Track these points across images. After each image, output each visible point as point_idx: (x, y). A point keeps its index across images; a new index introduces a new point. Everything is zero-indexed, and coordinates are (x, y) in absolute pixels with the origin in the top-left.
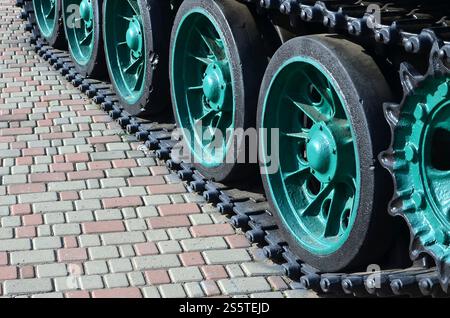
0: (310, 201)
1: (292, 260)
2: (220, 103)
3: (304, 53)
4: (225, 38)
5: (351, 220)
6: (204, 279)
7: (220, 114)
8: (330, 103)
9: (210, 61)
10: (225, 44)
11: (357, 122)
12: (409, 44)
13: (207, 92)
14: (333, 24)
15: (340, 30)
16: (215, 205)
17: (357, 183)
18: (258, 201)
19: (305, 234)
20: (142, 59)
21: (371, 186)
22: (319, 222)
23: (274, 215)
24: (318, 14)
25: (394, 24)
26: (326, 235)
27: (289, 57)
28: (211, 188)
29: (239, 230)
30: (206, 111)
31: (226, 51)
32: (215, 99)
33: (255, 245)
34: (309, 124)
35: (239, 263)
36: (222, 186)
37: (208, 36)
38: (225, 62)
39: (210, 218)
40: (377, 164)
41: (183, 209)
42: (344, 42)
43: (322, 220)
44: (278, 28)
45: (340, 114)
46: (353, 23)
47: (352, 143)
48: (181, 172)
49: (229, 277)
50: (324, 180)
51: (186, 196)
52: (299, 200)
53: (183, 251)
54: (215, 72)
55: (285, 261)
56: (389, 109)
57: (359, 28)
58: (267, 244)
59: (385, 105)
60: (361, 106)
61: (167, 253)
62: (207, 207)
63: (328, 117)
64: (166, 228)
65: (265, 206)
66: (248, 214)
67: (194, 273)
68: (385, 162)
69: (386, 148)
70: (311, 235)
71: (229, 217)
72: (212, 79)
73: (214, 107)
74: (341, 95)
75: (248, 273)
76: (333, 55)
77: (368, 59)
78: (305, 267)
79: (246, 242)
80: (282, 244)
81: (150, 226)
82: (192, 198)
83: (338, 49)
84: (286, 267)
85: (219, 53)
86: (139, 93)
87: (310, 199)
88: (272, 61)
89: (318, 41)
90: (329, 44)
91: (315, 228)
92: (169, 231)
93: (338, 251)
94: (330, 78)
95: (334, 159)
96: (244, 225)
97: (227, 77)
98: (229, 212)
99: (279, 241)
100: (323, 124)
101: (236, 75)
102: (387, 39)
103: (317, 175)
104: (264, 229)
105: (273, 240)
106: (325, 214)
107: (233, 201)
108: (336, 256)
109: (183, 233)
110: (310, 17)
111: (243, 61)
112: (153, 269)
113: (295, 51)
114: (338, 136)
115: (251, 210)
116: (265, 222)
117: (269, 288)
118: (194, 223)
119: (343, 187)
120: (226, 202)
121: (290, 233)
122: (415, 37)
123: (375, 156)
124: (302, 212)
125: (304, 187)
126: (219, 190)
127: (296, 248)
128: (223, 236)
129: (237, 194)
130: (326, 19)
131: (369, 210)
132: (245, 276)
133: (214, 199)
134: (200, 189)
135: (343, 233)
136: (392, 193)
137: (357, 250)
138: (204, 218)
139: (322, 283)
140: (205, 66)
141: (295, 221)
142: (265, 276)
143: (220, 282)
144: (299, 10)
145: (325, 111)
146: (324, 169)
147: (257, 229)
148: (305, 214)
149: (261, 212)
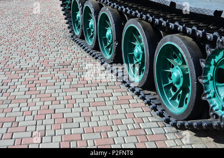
0: (173, 95)
1: (166, 116)
2: (140, 59)
3: (171, 41)
4: (142, 36)
5: (188, 101)
6: (134, 123)
7: (140, 63)
8: (180, 59)
9: (137, 44)
10: (142, 38)
11: (190, 66)
12: (209, 37)
13: (136, 55)
14: (181, 30)
15: (184, 32)
16: (138, 96)
17: (190, 88)
18: (154, 95)
19: (172, 107)
20: (112, 43)
21: (195, 89)
22: (176, 102)
23: (160, 99)
24: (176, 27)
25: (204, 30)
26: (179, 107)
27: (165, 42)
28: (137, 90)
29: (147, 105)
30: (135, 62)
31: (143, 40)
32: (138, 58)
33: (153, 111)
34: (173, 67)
35: (147, 117)
36: (141, 89)
37: (136, 35)
38: (142, 44)
39: (137, 101)
40: (198, 81)
41: (127, 97)
42: (186, 37)
43: (177, 101)
44: (161, 32)
45: (184, 63)
46: (189, 30)
47: (188, 74)
48: (126, 84)
49: (144, 122)
50: (178, 87)
51: (128, 93)
52: (169, 94)
53: (127, 113)
54: (138, 48)
55: (164, 117)
56: (202, 61)
57: (191, 32)
58: (157, 110)
59: (200, 60)
60: (191, 60)
61: (121, 114)
62: (136, 97)
63: (180, 64)
64: (120, 104)
65: (157, 96)
66: (151, 99)
67: (130, 121)
68: (200, 80)
69: (201, 75)
70: (173, 107)
71: (144, 100)
72: (137, 50)
73: (138, 60)
74: (184, 56)
75: (150, 121)
76: (181, 41)
77: (194, 43)
78: (171, 119)
79: (150, 110)
80: (163, 110)
81: (115, 104)
82: (130, 93)
83: (183, 39)
84: (164, 118)
85: (140, 41)
86: (111, 55)
87: (173, 94)
88: (159, 44)
89: (176, 36)
90: (180, 37)
91: (175, 104)
92: (122, 105)
93: (184, 113)
94: (180, 50)
95: (182, 79)
96: (149, 103)
97: (143, 50)
98: (143, 98)
99: (162, 109)
100: (178, 67)
101: (146, 49)
102: (201, 36)
103: (176, 85)
104: (156, 105)
105: (160, 109)
106: (179, 99)
107: (145, 95)
108: (182, 114)
109: (127, 106)
110: (173, 28)
111: (149, 44)
112: (116, 119)
113: (168, 40)
114: (183, 71)
115: (151, 98)
116: (157, 102)
117: (158, 126)
118: (131, 103)
119: (185, 89)
120: (143, 95)
121: (165, 106)
122: (211, 35)
123: (197, 78)
124: (170, 98)
125: (171, 89)
126: (140, 90)
127: (168, 112)
128: (141, 107)
129: (146, 92)
130: (179, 29)
131: (194, 98)
132: (149, 122)
133: (138, 94)
134: (133, 90)
135: (185, 106)
136: (203, 91)
137: (190, 113)
138: (134, 101)
139: (178, 124)
140: (135, 46)
141: (168, 102)
142: (157, 122)
143: (140, 124)
144: (169, 25)
145: (179, 62)
146: (178, 83)
147: (154, 105)
148: (171, 99)
149: (155, 99)
